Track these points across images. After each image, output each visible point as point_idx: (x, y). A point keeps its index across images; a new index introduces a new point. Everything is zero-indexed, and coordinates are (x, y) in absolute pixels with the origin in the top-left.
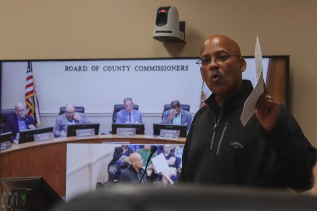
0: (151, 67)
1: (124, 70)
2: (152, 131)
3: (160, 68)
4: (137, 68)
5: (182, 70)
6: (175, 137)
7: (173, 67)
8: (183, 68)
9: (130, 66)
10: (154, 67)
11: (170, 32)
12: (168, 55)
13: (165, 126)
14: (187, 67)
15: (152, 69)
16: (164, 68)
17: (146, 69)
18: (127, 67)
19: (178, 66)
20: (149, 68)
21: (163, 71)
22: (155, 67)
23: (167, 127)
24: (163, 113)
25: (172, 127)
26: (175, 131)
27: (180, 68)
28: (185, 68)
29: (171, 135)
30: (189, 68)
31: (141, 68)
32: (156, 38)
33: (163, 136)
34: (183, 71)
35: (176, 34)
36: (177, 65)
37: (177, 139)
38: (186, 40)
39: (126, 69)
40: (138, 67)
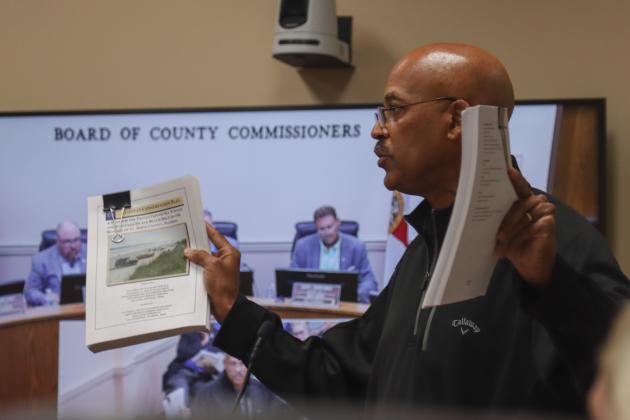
0: (268, 130)
1: (201, 137)
2: (273, 286)
3: (292, 132)
4: (235, 133)
5: (344, 135)
6: (330, 302)
7: (322, 128)
8: (346, 131)
9: (216, 128)
10: (275, 130)
11: (314, 42)
12: (310, 100)
13: (304, 274)
14: (357, 128)
15: (272, 133)
16: (301, 131)
17: (257, 133)
18: (210, 129)
19: (334, 127)
20: (264, 131)
21: (299, 139)
22: (279, 131)
23: (309, 276)
24: (294, 243)
25: (322, 277)
26: (328, 288)
27: (341, 131)
28: (352, 131)
29: (320, 296)
30: (361, 130)
31: (245, 133)
32: (280, 57)
33: (301, 300)
34: (347, 138)
35: (328, 47)
36: (332, 122)
37: (334, 306)
38: (354, 63)
39: (207, 134)
40: (236, 128)
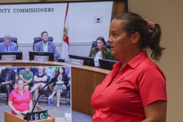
0: (26, 10)
1: (5, 12)
2: (28, 57)
3: (33, 10)
4: (15, 11)
5: (49, 11)
6: (46, 61)
7: (42, 9)
8: (49, 10)
9: (10, 9)
10: (28, 10)
13: (38, 53)
14: (52, 9)
15: (27, 11)
16: (36, 10)
17: (22, 11)
18: (8, 9)
19: (46, 9)
20: (24, 10)
21: (35, 13)
23: (39, 53)
25: (43, 54)
26: (45, 57)
28: (51, 10)
29: (43, 60)
30: (54, 9)
31: (19, 11)
33: (37, 61)
34: (50, 12)
36: (45, 7)
37: (47, 62)
39: (7, 11)
40: (16, 9)
